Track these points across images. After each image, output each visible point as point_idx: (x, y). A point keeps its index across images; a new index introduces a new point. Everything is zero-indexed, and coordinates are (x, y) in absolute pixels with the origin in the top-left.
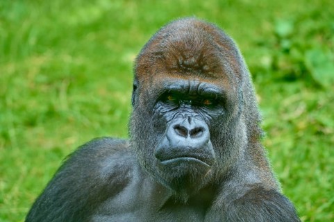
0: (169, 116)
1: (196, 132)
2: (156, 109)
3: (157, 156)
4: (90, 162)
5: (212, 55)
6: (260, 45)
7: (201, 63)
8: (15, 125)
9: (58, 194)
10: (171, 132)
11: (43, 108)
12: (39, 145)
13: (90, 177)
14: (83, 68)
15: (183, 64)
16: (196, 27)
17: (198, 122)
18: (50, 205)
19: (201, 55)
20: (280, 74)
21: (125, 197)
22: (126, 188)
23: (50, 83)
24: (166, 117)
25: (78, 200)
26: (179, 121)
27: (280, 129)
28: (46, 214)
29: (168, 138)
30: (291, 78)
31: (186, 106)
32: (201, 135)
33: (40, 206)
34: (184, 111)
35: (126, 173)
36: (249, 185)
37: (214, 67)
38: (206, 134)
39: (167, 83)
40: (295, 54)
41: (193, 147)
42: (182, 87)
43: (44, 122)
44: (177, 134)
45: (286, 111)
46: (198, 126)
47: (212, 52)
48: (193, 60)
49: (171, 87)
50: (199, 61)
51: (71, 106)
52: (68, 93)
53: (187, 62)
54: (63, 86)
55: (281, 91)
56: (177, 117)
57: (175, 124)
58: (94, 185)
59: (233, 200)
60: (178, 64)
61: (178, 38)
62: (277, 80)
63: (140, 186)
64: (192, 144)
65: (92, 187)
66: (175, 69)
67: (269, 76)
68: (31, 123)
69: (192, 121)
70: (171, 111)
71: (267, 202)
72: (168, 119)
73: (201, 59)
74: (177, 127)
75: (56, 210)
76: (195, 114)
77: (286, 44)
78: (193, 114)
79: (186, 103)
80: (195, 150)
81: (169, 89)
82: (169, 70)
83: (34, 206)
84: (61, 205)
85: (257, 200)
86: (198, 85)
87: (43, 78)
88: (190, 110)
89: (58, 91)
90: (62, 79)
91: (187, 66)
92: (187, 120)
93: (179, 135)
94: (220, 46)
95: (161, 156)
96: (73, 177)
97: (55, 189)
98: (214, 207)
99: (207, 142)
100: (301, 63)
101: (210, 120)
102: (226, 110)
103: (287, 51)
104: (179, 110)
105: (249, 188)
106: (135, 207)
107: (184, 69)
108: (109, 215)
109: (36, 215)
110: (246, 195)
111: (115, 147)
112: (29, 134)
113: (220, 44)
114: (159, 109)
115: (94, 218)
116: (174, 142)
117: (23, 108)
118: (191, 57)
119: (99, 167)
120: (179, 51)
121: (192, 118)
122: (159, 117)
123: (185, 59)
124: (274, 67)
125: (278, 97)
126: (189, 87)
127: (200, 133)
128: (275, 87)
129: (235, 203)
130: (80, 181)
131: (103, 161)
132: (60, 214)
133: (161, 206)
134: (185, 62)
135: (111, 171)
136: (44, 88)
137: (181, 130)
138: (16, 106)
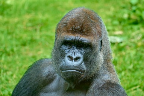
0: (66, 51)
1: (77, 59)
2: (61, 48)
3: (60, 69)
4: (38, 70)
5: (87, 25)
6: (124, 8)
7: (82, 28)
8: (17, 46)
9: (25, 83)
10: (66, 59)
11: (29, 38)
12: (27, 54)
13: (38, 76)
14: (47, 20)
15: (74, 28)
16: (83, 12)
17: (78, 55)
18: (21, 88)
19: (83, 25)
20: (131, 21)
21: (53, 85)
22: (54, 81)
23: (32, 27)
24: (65, 52)
25: (34, 86)
26: (70, 54)
27: (130, 46)
28: (20, 92)
29: (65, 61)
30: (136, 23)
31: (74, 47)
32: (79, 61)
33: (18, 88)
34: (73, 49)
35: (53, 75)
36: (105, 81)
37: (88, 31)
38: (82, 60)
39: (66, 38)
40: (138, 12)
41: (75, 65)
42: (72, 39)
43: (29, 44)
44: (69, 60)
45: (133, 38)
46: (78, 56)
47: (88, 24)
48: (79, 27)
49: (67, 39)
50: (81, 27)
51: (41, 37)
52: (40, 31)
53: (76, 28)
54: (38, 28)
55: (132, 29)
56: (70, 52)
57: (68, 55)
58: (40, 80)
59: (97, 88)
60: (72, 29)
61: (74, 17)
62: (130, 24)
63: (59, 80)
64: (74, 64)
65: (39, 81)
66: (70, 31)
67: (127, 22)
68: (24, 45)
69: (76, 54)
70: (67, 49)
71: (112, 89)
72: (66, 53)
73: (82, 27)
74: (69, 57)
75: (25, 90)
76: (78, 51)
77: (134, 8)
78: (76, 51)
79: (74, 46)
80: (76, 67)
81: (66, 40)
82: (68, 31)
83: (15, 88)
84: (26, 88)
85: (108, 88)
86: (79, 39)
87: (30, 24)
88: (76, 49)
89: (36, 30)
90: (38, 25)
91: (76, 30)
92: (73, 54)
93: (70, 60)
94: (92, 20)
95: (62, 69)
96: (31, 76)
97: (24, 81)
98: (89, 91)
99: (82, 63)
100: (141, 17)
101: (84, 53)
102: (92, 49)
103: (134, 11)
104: (71, 49)
105: (105, 82)
106: (57, 90)
107: (74, 31)
108: (47, 92)
109: (16, 93)
110: (103, 86)
111: (49, 63)
112: (23, 49)
113: (93, 19)
114: (63, 48)
115: (40, 94)
116: (67, 63)
117: (21, 38)
118: (78, 25)
119: (42, 72)
120: (73, 23)
121: (76, 53)
122: (63, 51)
123: (75, 26)
124: (129, 18)
125: (130, 32)
126: (75, 40)
127: (79, 59)
128: (129, 27)
129: (98, 89)
130: (34, 78)
131: (43, 69)
132: (26, 92)
133: (67, 90)
134: (75, 28)
135: (47, 74)
136: (30, 29)
137: (71, 58)
138: (18, 37)
